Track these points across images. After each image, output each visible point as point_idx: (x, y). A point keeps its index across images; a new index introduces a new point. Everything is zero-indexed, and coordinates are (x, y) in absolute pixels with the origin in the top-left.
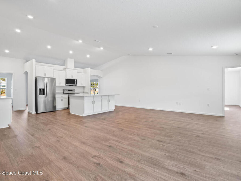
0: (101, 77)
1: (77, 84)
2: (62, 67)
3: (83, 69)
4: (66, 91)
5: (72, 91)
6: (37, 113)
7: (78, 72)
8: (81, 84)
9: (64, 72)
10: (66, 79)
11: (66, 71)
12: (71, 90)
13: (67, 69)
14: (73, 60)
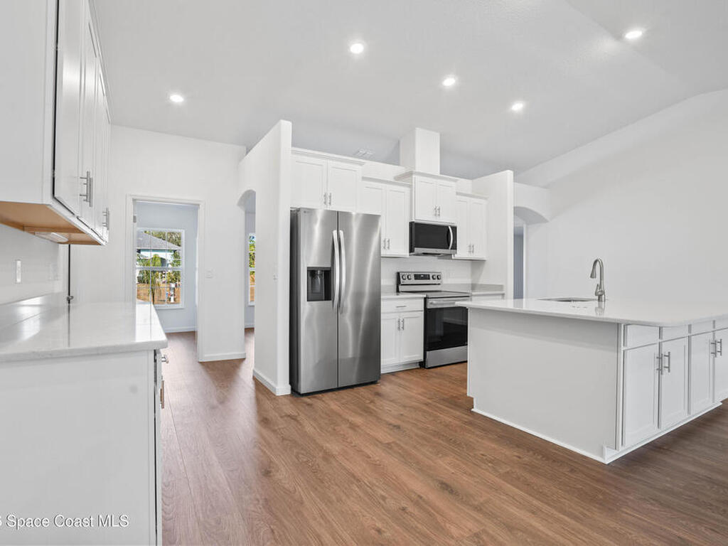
0: (541, 216)
1: (456, 249)
2: (390, 171)
3: (468, 179)
4: (407, 282)
5: (431, 281)
6: (295, 391)
7: (457, 194)
8: (471, 249)
9: (402, 189)
10: (411, 224)
11: (410, 186)
12: (426, 277)
13: (416, 178)
14: (437, 136)
